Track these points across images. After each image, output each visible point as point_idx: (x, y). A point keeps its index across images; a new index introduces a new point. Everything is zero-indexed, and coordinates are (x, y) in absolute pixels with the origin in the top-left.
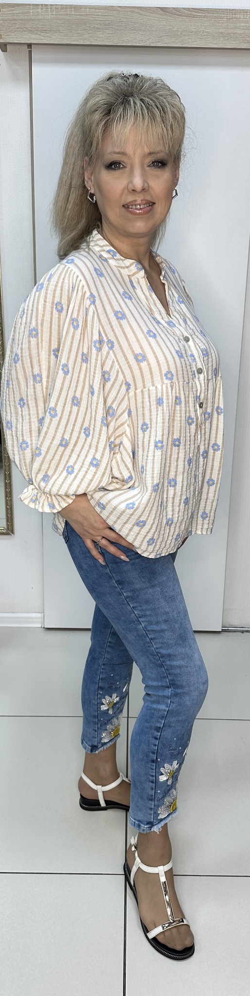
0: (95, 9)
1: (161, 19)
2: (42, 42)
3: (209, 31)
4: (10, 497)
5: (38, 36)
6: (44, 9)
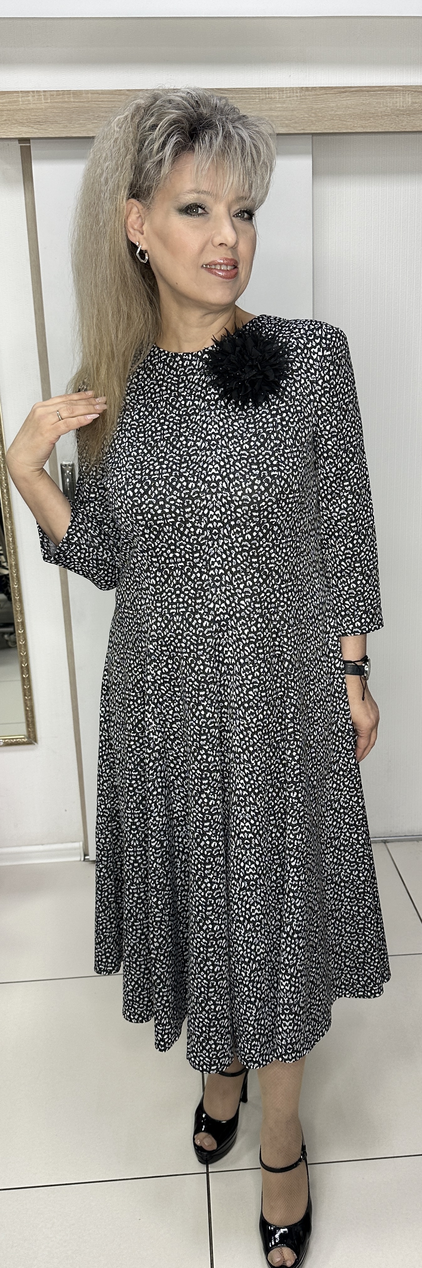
0: (99, 94)
2: (38, 136)
4: (29, 696)
5: (30, 130)
6: (36, 97)
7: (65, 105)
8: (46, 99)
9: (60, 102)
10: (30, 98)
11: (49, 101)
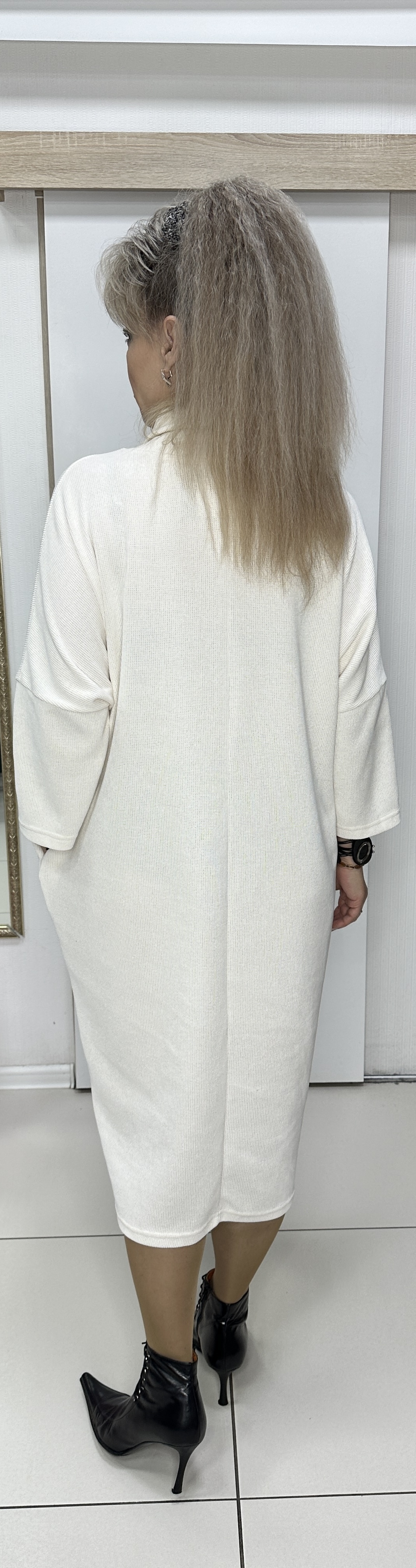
0: (137, 137)
1: (236, 151)
2: (59, 187)
3: (307, 165)
5: (51, 178)
6: (60, 139)
7: (95, 150)
8: (72, 142)
9: (90, 146)
10: (53, 140)
11: (76, 145)
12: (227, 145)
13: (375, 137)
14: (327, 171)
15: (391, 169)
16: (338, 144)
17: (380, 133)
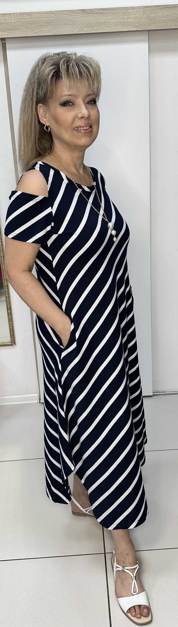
0: (41, 14)
1: (82, 17)
2: (10, 37)
3: (112, 21)
4: (11, 322)
5: (7, 33)
6: (9, 16)
7: (24, 20)
8: (14, 17)
9: (22, 19)
10: (6, 17)
11: (16, 18)
12: (78, 15)
13: (139, 8)
14: (120, 23)
15: (147, 21)
16: (124, 11)
17: (142, 6)
